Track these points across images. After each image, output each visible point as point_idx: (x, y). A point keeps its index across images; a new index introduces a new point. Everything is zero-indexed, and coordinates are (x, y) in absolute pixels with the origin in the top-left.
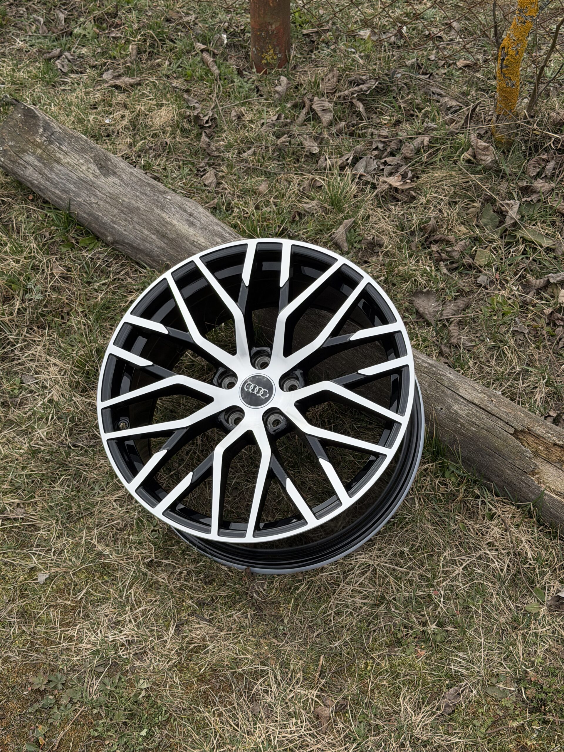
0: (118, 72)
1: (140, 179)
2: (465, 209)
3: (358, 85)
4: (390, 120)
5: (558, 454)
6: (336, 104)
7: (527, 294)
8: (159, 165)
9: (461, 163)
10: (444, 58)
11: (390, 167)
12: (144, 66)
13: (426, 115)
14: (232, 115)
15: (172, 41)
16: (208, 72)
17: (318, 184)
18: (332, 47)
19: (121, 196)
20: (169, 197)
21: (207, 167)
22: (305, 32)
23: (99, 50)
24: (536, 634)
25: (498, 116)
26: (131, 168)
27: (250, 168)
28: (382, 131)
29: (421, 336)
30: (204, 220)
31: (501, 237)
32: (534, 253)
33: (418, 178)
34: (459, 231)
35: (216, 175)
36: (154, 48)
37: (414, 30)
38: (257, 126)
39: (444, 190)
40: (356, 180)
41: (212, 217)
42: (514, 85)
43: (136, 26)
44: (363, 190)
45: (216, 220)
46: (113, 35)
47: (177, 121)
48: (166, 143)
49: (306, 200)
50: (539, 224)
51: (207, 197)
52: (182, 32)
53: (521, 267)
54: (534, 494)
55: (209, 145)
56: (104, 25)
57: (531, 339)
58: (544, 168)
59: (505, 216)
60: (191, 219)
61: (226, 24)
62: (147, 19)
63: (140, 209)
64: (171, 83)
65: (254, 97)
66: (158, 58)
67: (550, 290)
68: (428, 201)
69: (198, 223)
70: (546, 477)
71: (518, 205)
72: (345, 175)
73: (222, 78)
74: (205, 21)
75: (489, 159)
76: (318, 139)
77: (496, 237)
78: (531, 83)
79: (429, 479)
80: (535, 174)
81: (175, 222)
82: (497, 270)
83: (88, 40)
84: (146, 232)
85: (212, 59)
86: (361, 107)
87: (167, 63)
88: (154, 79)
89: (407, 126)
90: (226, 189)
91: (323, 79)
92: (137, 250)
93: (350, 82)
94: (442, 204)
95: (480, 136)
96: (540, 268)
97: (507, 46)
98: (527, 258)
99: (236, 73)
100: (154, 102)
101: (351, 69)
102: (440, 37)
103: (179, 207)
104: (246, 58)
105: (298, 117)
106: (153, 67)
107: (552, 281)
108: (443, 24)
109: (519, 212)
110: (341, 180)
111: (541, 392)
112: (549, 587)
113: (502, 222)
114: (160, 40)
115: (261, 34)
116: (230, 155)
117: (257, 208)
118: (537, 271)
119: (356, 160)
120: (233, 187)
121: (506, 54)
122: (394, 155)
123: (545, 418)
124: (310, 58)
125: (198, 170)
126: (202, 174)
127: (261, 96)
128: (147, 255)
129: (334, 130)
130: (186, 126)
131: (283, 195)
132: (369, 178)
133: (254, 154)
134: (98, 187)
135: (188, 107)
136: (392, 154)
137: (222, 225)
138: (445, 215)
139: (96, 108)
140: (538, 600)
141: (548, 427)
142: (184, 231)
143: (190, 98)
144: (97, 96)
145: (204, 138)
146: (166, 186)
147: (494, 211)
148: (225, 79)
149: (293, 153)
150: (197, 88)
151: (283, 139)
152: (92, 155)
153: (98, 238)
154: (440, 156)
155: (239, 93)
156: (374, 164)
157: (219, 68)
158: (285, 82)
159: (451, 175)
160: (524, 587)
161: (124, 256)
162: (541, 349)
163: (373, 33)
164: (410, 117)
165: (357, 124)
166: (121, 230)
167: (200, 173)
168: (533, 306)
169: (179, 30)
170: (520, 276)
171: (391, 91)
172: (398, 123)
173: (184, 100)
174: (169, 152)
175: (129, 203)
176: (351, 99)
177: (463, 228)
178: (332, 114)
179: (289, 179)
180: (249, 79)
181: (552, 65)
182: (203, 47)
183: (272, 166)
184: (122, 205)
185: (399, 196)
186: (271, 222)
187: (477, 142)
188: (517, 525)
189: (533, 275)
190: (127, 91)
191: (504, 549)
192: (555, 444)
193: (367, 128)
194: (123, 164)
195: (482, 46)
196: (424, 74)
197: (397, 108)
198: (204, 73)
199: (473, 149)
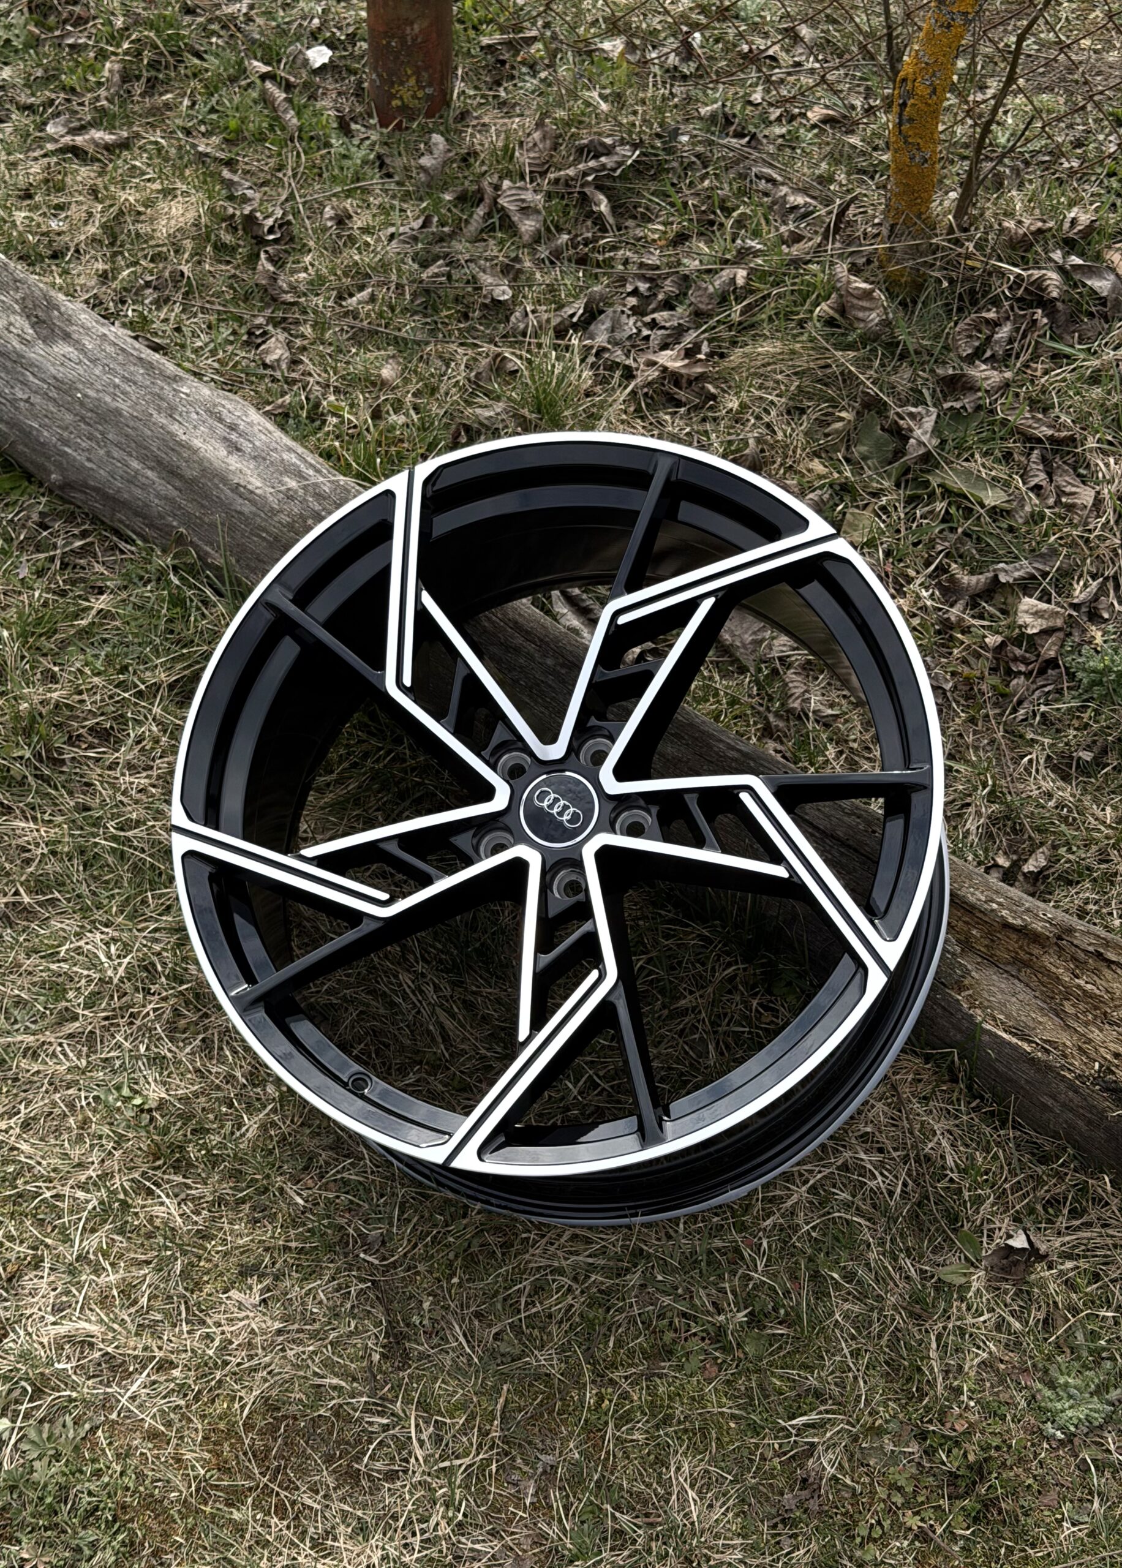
0: (80, 119)
1: (123, 350)
2: (822, 423)
3: (596, 157)
4: (665, 233)
5: (1013, 945)
6: (549, 196)
7: (952, 606)
8: (166, 320)
9: (814, 328)
10: (782, 102)
11: (663, 332)
12: (137, 108)
13: (740, 223)
14: (327, 216)
15: (198, 55)
16: (276, 120)
17: (510, 366)
18: (543, 75)
19: (80, 386)
20: (185, 390)
21: (270, 328)
22: (485, 41)
23: (39, 73)
24: (962, 1331)
25: (893, 226)
26: (103, 325)
27: (362, 330)
28: (646, 255)
29: (726, 694)
30: (261, 440)
31: (898, 485)
32: (967, 519)
33: (722, 356)
34: (809, 471)
35: (289, 345)
36: (158, 70)
37: (717, 41)
38: (379, 240)
39: (777, 382)
40: (591, 359)
41: (278, 434)
42: (926, 161)
43: (119, 22)
44: (604, 381)
45: (287, 441)
46: (71, 41)
47: (206, 226)
48: (182, 274)
49: (483, 400)
50: (977, 456)
51: (268, 390)
52: (219, 36)
53: (940, 548)
54: (960, 1031)
55: (274, 278)
56: (52, 20)
57: (958, 703)
58: (989, 339)
59: (906, 439)
60: (234, 436)
61: (316, 21)
62: (144, 9)
63: (121, 415)
64: (194, 146)
65: (375, 180)
66: (167, 92)
67: (999, 598)
68: (743, 406)
69: (246, 446)
70: (986, 995)
71: (934, 417)
72: (567, 348)
73: (305, 136)
74: (269, 14)
75: (874, 317)
76: (510, 271)
77: (886, 484)
78: (964, 158)
79: (738, 998)
80: (970, 351)
81: (197, 443)
82: (888, 554)
83: (16, 51)
84: (135, 464)
85: (284, 95)
86: (603, 206)
87: (186, 102)
88: (157, 137)
89: (701, 245)
90: (310, 375)
91: (521, 144)
92: (114, 501)
93: (580, 150)
94: (773, 413)
95: (855, 270)
96: (980, 551)
97: (910, 77)
98: (953, 530)
99: (335, 125)
100: (157, 186)
101: (581, 122)
102: (773, 58)
103: (208, 411)
104: (357, 95)
105: (467, 222)
106: (153, 111)
107: (1003, 578)
108: (779, 31)
109: (936, 431)
110: (557, 359)
111: (979, 814)
112: (992, 1230)
113: (899, 453)
114: (172, 53)
115: (389, 43)
116: (320, 301)
117: (377, 415)
118: (973, 558)
119: (592, 314)
120: (326, 371)
121: (911, 94)
122: (672, 308)
123: (987, 870)
124: (495, 97)
125: (250, 333)
126: (259, 341)
127: (389, 175)
128: (137, 514)
129: (543, 252)
130: (227, 238)
131: (434, 390)
132: (618, 356)
133: (372, 299)
134: (30, 366)
135: (231, 198)
136: (668, 305)
137: (300, 450)
138: (780, 436)
139: (29, 196)
140: (966, 1258)
141: (990, 889)
142: (217, 464)
143: (236, 179)
144: (32, 170)
145: (265, 264)
146: (179, 365)
147: (883, 429)
148: (312, 138)
149: (457, 300)
150: (250, 158)
151: (434, 269)
152: (18, 296)
153: (29, 477)
154: (769, 311)
155: (342, 169)
156: (630, 325)
157: (299, 114)
158: (441, 147)
159: (793, 352)
160: (937, 1230)
161: (87, 515)
162: (980, 724)
163: (630, 47)
164: (708, 227)
165: (595, 240)
166: (81, 458)
167: (255, 339)
168: (963, 633)
169: (214, 33)
170: (936, 568)
171: (668, 171)
172: (681, 238)
173: (223, 181)
174: (186, 294)
175: (99, 400)
176: (582, 186)
177: (817, 466)
178: (541, 218)
179: (447, 356)
180: (362, 140)
181: (1010, 121)
182: (265, 69)
183: (410, 327)
184: (82, 404)
185: (682, 395)
186: (406, 445)
187: (849, 282)
188: (925, 1098)
189: (963, 566)
190: (99, 160)
191: (896, 1149)
192: (1006, 926)
193: (614, 248)
194: (86, 317)
195: (861, 79)
196: (739, 135)
197: (679, 205)
198: (265, 125)
199: (841, 296)
